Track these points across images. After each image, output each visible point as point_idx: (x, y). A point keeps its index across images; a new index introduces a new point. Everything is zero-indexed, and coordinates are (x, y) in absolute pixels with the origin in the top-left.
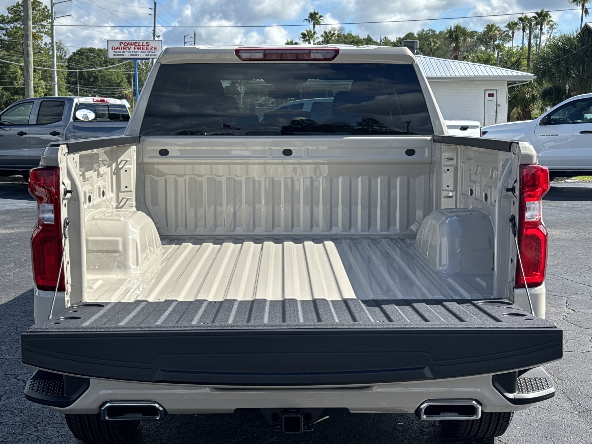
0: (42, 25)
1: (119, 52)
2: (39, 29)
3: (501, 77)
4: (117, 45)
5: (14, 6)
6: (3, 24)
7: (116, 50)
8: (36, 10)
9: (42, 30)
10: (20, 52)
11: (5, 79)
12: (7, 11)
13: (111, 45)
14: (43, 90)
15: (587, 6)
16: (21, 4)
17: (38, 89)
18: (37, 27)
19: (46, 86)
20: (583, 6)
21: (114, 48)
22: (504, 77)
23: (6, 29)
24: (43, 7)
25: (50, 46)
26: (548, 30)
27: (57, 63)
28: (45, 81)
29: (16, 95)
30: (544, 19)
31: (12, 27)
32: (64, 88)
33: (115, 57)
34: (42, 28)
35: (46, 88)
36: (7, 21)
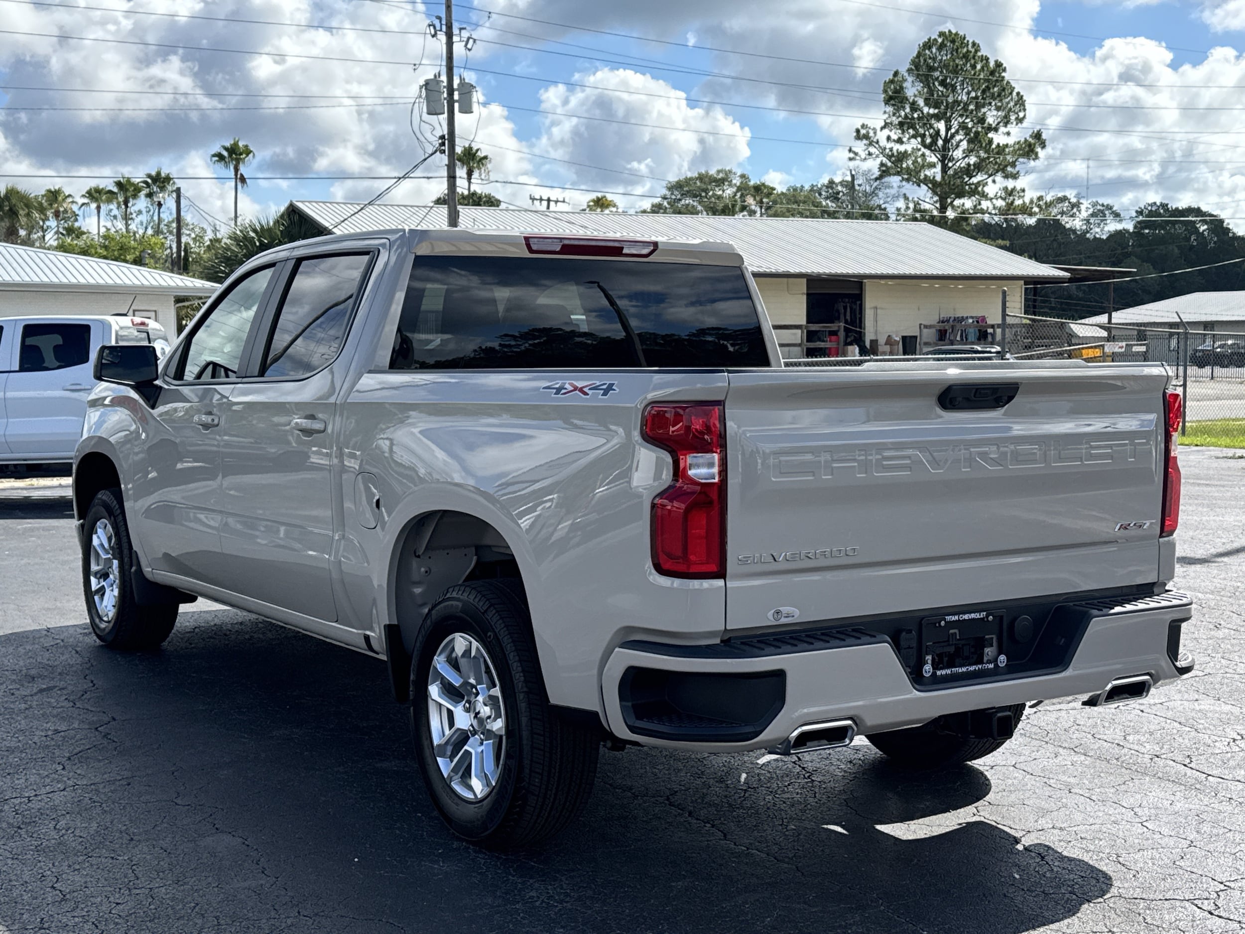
3: (164, 288)
15: (243, 170)
20: (236, 170)
22: (170, 288)
26: (147, 207)
30: (164, 186)
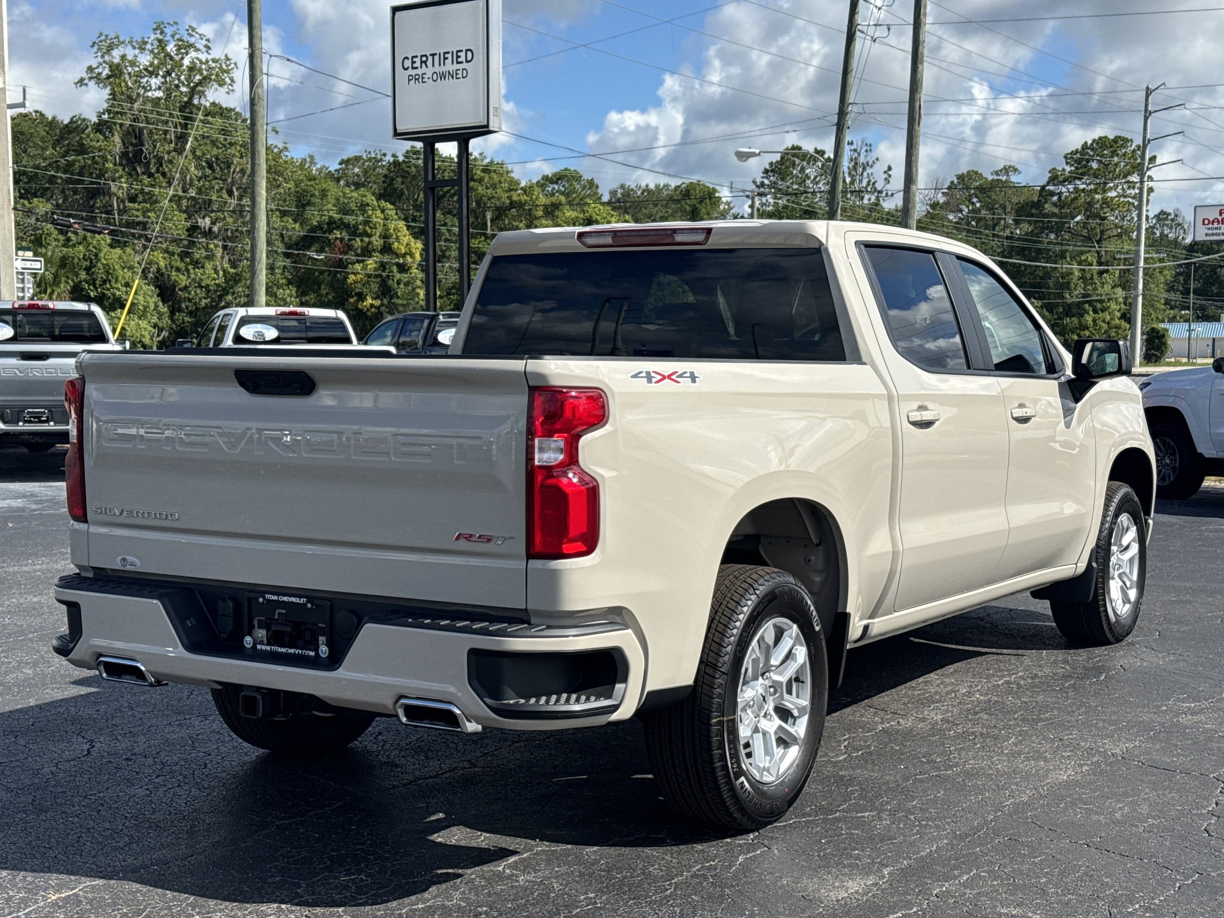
0: (1128, 182)
1: (1216, 228)
2: (1123, 189)
4: (1213, 214)
5: (1077, 152)
6: (1054, 185)
7: (1210, 226)
8: (1117, 155)
9: (1128, 192)
10: (1082, 236)
11: (1049, 288)
12: (1064, 160)
13: (1202, 214)
14: (1118, 308)
16: (1092, 144)
17: (1108, 304)
18: (1120, 187)
19: (1126, 298)
21: (1206, 222)
23: (1058, 194)
24: (1132, 148)
25: (1154, 221)
27: (1145, 254)
28: (1124, 289)
29: (1067, 316)
31: (1071, 190)
32: (1163, 301)
33: (1208, 238)
34: (1129, 188)
35: (1125, 304)
36: (1061, 179)
